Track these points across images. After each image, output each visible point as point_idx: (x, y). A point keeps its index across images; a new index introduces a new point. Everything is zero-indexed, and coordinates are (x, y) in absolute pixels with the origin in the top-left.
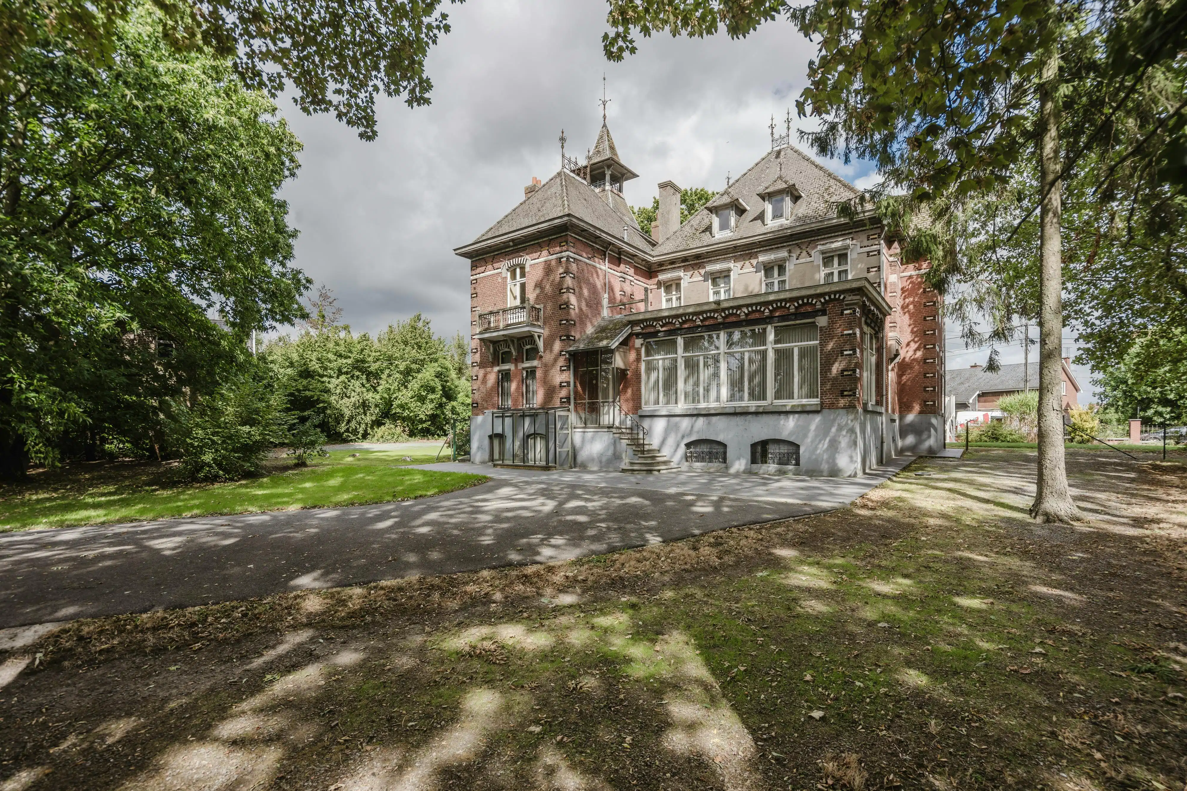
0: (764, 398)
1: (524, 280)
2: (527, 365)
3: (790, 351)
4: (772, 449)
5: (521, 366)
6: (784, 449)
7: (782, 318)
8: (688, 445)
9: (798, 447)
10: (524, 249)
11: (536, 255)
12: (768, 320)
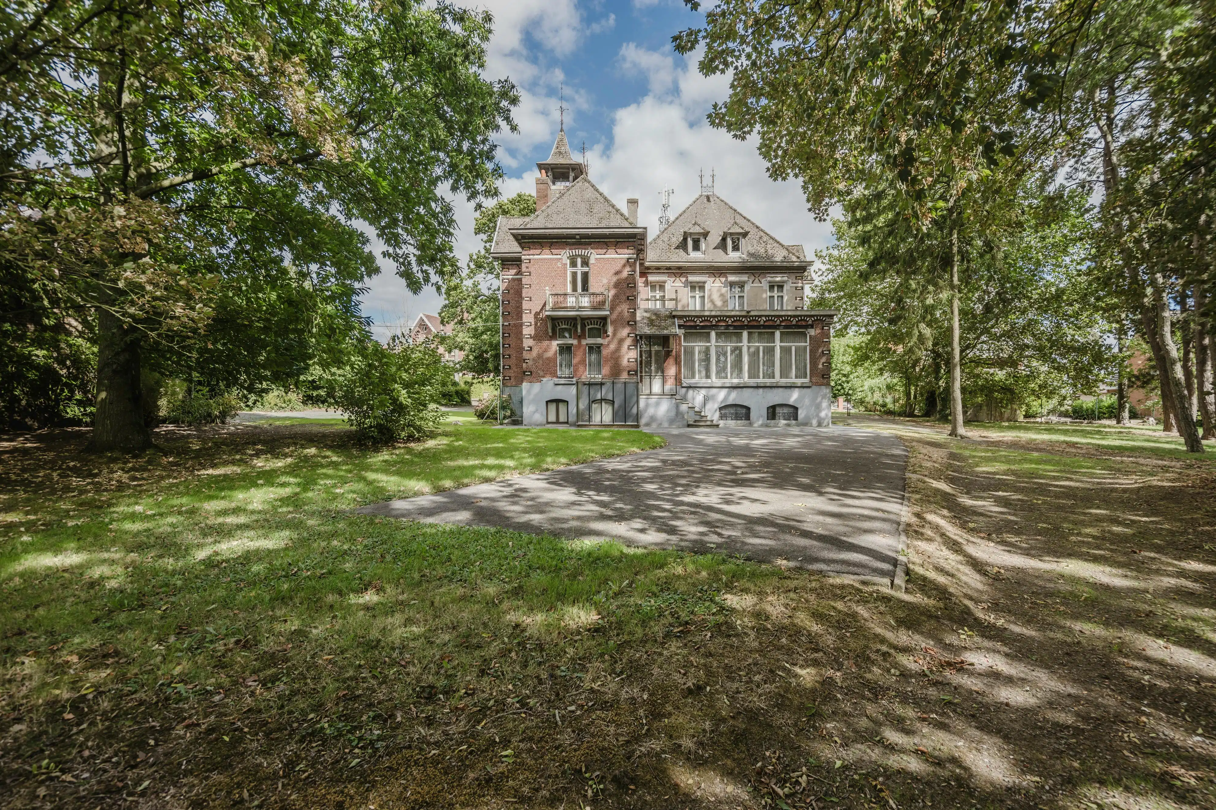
0: (774, 377)
1: (586, 269)
2: (591, 341)
3: (790, 348)
4: (778, 410)
5: (584, 342)
6: (786, 410)
7: (786, 327)
8: (721, 409)
9: (796, 409)
10: (589, 244)
11: (600, 251)
12: (776, 327)
